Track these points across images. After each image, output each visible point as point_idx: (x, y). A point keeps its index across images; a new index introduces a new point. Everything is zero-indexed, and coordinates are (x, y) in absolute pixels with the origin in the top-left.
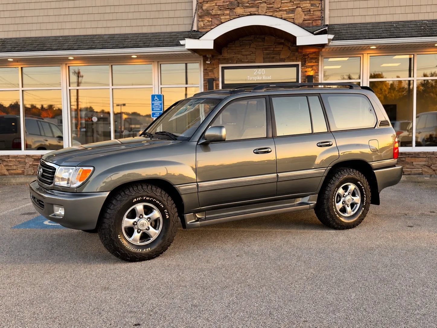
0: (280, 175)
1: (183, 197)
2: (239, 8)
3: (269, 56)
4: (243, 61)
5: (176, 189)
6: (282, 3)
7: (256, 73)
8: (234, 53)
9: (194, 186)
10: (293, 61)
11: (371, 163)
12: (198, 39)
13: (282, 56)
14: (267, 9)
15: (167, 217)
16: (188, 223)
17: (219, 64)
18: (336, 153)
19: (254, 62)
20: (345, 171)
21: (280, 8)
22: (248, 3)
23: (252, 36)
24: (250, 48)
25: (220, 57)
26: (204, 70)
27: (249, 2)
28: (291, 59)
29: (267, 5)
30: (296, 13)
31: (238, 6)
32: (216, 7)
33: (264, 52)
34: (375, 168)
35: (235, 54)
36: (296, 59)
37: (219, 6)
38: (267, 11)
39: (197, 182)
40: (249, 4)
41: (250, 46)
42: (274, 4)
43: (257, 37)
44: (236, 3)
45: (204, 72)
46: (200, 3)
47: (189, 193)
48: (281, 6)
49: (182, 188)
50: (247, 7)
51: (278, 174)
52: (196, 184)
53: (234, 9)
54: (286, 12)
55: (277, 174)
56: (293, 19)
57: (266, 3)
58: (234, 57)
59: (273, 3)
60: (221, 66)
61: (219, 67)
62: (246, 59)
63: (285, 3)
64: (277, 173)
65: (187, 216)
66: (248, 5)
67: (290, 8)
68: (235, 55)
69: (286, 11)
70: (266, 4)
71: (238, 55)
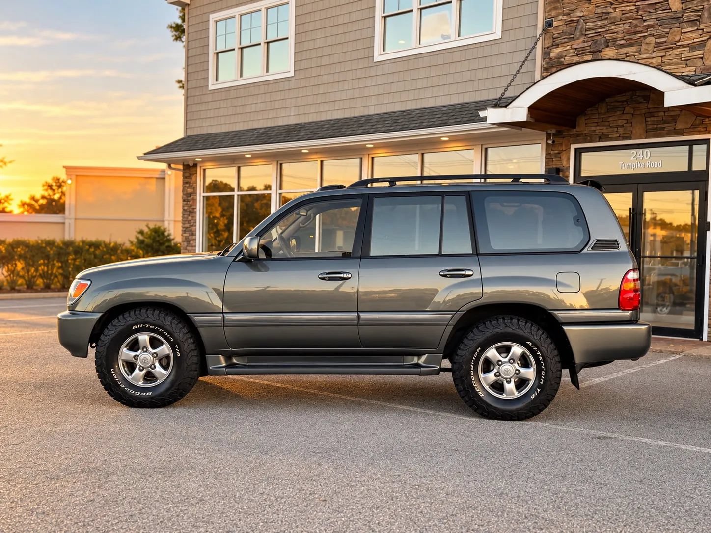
0: (363, 316)
1: (201, 330)
2: (608, 49)
3: (656, 126)
4: (610, 136)
5: (191, 318)
6: (682, 33)
7: (634, 157)
8: (596, 124)
9: (219, 317)
10: (700, 133)
11: (556, 312)
12: (506, 106)
13: (679, 126)
14: (656, 46)
15: (178, 356)
16: (210, 368)
17: (570, 144)
18: (478, 290)
19: (630, 138)
20: (501, 320)
21: (679, 41)
22: (623, 39)
23: (627, 94)
24: (623, 113)
25: (574, 131)
26: (546, 154)
27: (625, 38)
28: (696, 129)
29: (656, 39)
30: (706, 49)
31: (608, 46)
32: (572, 51)
33: (648, 119)
34: (563, 321)
35: (598, 126)
36: (705, 129)
37: (576, 49)
38: (655, 49)
39: (223, 313)
40: (626, 41)
41: (623, 111)
42: (667, 37)
43: (636, 95)
44: (603, 42)
45: (546, 158)
46: (548, 48)
47: (211, 325)
48: (680, 39)
49: (197, 318)
50: (622, 46)
51: (360, 314)
52: (222, 315)
53: (600, 51)
54: (688, 48)
55: (358, 314)
56: (701, 60)
57: (653, 36)
58: (597, 131)
59: (667, 35)
60: (573, 147)
61: (570, 148)
62: (616, 133)
63: (689, 33)
64: (358, 311)
65: (209, 358)
66: (623, 42)
67: (695, 40)
68: (598, 128)
69: (689, 46)
70: (653, 39)
71: (602, 127)
